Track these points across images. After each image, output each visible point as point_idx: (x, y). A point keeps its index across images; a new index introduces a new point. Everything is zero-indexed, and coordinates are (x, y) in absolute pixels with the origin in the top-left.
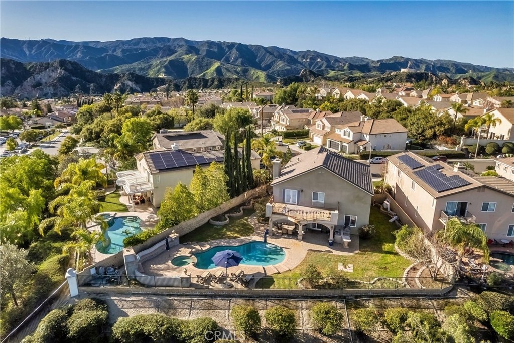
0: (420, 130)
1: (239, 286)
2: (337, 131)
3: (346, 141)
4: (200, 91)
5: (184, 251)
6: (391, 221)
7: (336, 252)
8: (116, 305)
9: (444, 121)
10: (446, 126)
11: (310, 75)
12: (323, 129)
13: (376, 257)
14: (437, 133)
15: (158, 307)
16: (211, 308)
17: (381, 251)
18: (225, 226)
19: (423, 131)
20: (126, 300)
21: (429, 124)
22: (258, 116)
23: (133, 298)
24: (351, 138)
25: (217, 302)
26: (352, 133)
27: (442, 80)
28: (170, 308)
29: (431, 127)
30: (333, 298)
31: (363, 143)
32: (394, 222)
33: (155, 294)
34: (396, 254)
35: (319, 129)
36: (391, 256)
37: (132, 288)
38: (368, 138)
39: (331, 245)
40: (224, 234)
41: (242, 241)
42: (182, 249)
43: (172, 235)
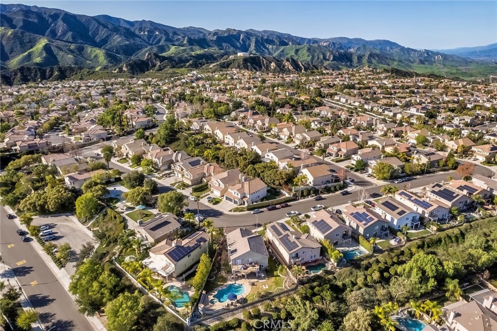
0: (272, 181)
1: (238, 305)
2: (229, 190)
3: (237, 198)
5: (211, 297)
6: (273, 259)
7: (260, 281)
8: (205, 324)
10: (285, 180)
11: (155, 59)
12: (219, 186)
13: (273, 279)
14: (281, 183)
15: (218, 320)
16: (234, 314)
17: (273, 276)
18: (215, 280)
19: (274, 181)
20: (207, 321)
21: (277, 178)
23: (209, 320)
24: (239, 196)
25: (235, 312)
26: (239, 194)
27: (271, 63)
28: (221, 319)
29: (277, 180)
30: (266, 299)
31: (247, 199)
33: (215, 316)
34: (279, 276)
35: (216, 185)
36: (278, 277)
37: (206, 317)
38: (248, 196)
39: (257, 278)
40: (218, 284)
41: (226, 286)
42: (209, 296)
43: (203, 292)
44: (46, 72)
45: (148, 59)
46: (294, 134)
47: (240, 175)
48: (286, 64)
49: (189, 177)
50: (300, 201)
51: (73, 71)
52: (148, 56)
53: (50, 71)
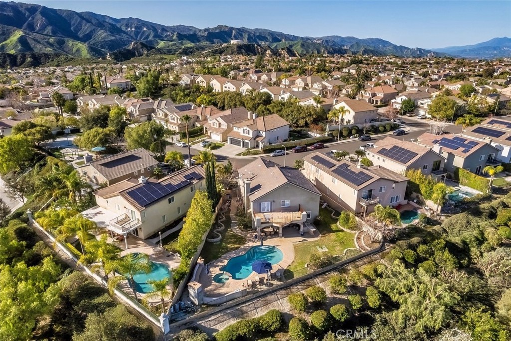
0: (295, 121)
1: (276, 282)
2: (235, 129)
3: (247, 138)
4: (9, 71)
5: (215, 271)
6: (323, 207)
7: (309, 240)
8: (204, 326)
9: (312, 113)
10: (314, 117)
11: (142, 48)
12: (219, 127)
13: (333, 236)
14: (309, 122)
15: (234, 316)
16: (267, 303)
17: (331, 231)
18: (221, 241)
19: (297, 121)
20: (209, 320)
21: (302, 116)
22: (138, 113)
23: (212, 317)
24: (251, 135)
25: (269, 297)
26: (251, 132)
27: (267, 51)
28: (241, 314)
29: (303, 118)
30: (330, 270)
31: (261, 139)
32: (326, 207)
33: (227, 308)
34: (342, 231)
35: (215, 127)
36: (341, 233)
37: (207, 311)
38: (264, 134)
39: (302, 235)
40: (227, 248)
41: (244, 249)
42: (211, 269)
43: (199, 261)
44: (17, 59)
45: (134, 49)
46: (310, 85)
47: (249, 113)
48: (283, 53)
49: (175, 122)
50: (339, 142)
51: (49, 59)
52: (134, 45)
53: (22, 57)
